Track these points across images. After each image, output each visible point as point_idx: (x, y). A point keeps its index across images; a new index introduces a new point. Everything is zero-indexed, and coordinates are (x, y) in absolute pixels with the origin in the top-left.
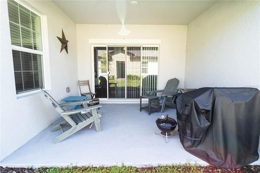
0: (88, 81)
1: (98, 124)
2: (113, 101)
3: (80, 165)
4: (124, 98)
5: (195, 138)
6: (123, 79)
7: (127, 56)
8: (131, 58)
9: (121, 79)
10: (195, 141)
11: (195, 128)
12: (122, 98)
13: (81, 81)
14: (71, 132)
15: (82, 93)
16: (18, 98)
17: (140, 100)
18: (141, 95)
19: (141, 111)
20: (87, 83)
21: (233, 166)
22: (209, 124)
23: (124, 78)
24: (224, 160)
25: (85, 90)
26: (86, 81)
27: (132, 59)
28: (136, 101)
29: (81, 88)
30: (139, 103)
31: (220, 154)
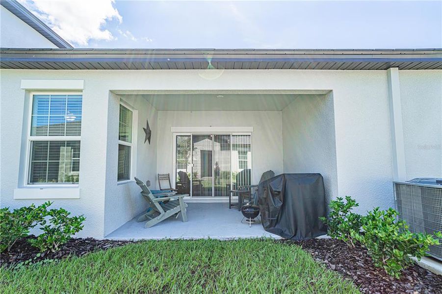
0: (169, 175)
1: (184, 214)
2: (198, 200)
3: (173, 238)
4: (211, 195)
5: (272, 217)
6: (210, 178)
7: (215, 142)
8: (221, 146)
9: (207, 178)
10: (272, 220)
11: (271, 209)
12: (209, 195)
13: (161, 175)
14: (160, 219)
15: (162, 189)
16: (118, 185)
17: (229, 198)
18: (232, 189)
19: (230, 208)
20: (168, 177)
21: (302, 238)
22: (282, 203)
23: (211, 176)
24: (294, 233)
25: (165, 185)
26: (166, 175)
27: (223, 147)
28: (225, 199)
29: (160, 183)
30: (229, 202)
31: (292, 229)
